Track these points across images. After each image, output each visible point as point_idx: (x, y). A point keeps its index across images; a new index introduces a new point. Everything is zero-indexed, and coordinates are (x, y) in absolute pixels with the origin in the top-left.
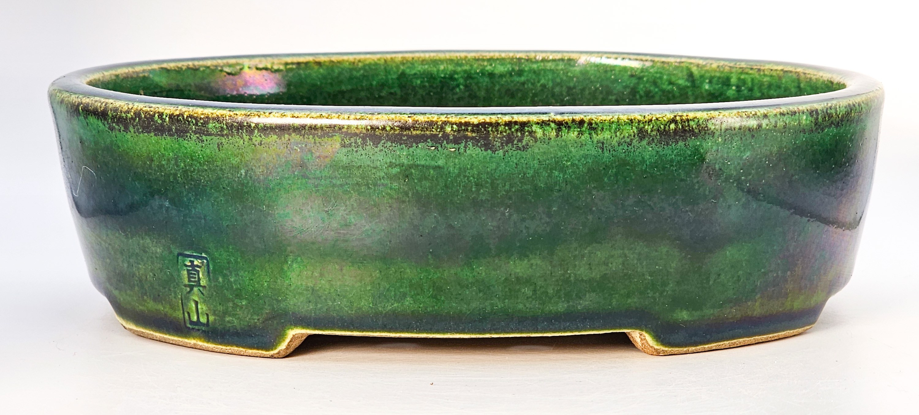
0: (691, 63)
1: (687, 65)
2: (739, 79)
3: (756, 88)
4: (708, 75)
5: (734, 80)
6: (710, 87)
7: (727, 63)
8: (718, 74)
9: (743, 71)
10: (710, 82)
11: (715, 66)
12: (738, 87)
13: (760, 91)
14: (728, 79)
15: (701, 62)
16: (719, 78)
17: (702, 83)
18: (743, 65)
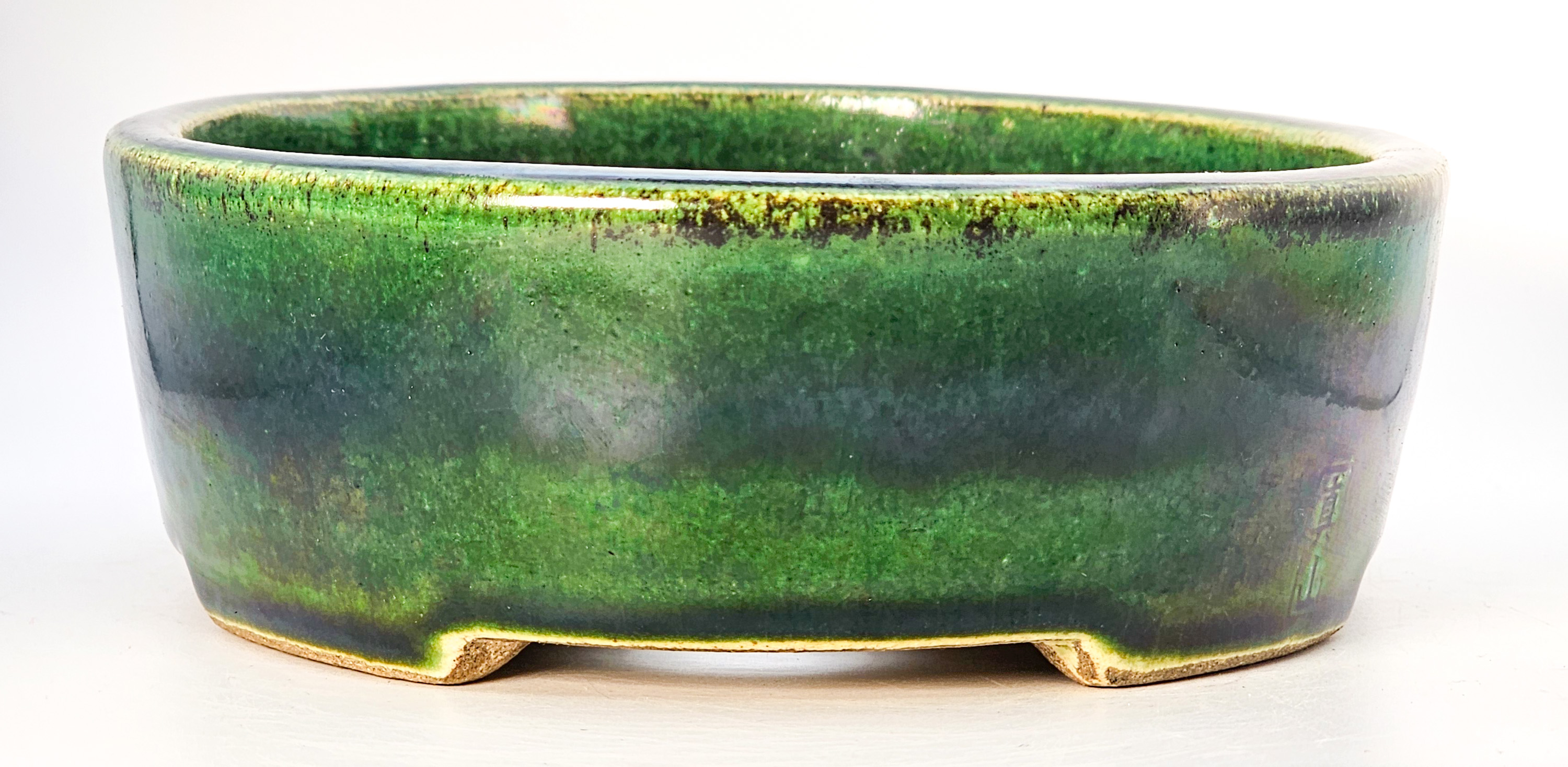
0: (353, 104)
1: (349, 107)
2: (432, 123)
3: (465, 136)
4: (380, 123)
5: (423, 126)
6: (384, 144)
7: (405, 96)
8: (396, 118)
9: (439, 106)
10: (385, 136)
11: (388, 103)
12: (431, 138)
13: (476, 140)
14: (413, 125)
15: (365, 99)
16: (398, 125)
17: (373, 138)
18: (436, 96)
